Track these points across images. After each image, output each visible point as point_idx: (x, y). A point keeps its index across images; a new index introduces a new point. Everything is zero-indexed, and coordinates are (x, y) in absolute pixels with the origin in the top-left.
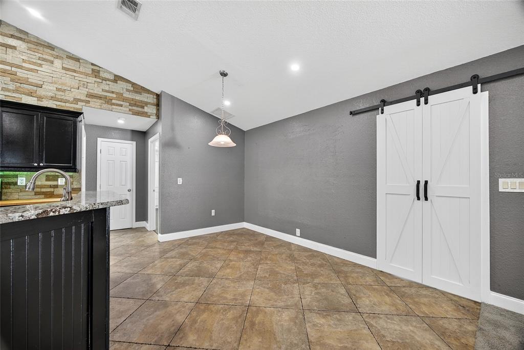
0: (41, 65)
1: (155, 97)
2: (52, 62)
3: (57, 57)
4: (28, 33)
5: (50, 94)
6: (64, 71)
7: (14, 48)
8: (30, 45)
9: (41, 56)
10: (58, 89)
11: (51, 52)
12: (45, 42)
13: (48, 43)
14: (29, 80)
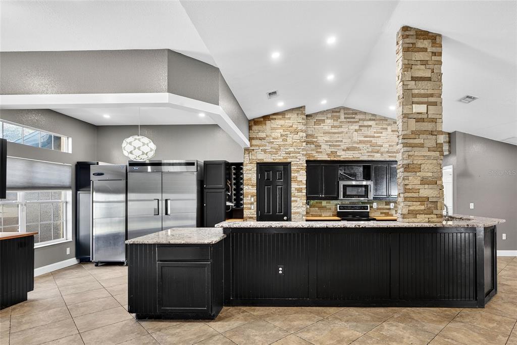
0: (381, 133)
1: (447, 136)
2: (387, 129)
3: (389, 125)
4: (376, 115)
5: (387, 150)
6: (392, 133)
7: (371, 126)
8: (377, 122)
9: (381, 126)
10: (390, 146)
11: (386, 122)
12: (383, 117)
13: (385, 117)
14: (378, 144)
